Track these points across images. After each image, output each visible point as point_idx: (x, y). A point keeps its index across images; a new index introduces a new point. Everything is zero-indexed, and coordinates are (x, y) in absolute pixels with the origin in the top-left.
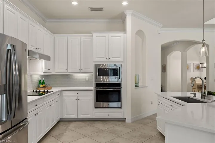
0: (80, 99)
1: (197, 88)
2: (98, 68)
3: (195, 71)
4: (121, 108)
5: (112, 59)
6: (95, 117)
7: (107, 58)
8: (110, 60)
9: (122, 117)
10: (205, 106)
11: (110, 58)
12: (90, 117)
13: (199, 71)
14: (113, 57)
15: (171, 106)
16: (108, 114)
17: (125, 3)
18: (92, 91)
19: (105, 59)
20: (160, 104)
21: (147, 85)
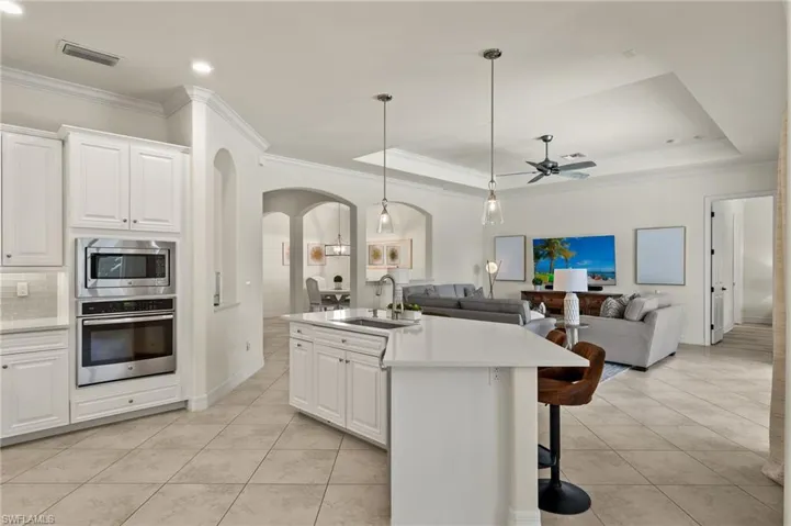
0: (8, 364)
1: (320, 302)
2: (91, 251)
3: (312, 261)
4: (172, 372)
5: (143, 225)
6: (77, 419)
7: (125, 221)
8: (135, 227)
9: (177, 399)
10: (398, 334)
11: (135, 222)
12: (59, 421)
13: (318, 263)
14: (146, 220)
15: (343, 341)
16: (131, 397)
17: (202, 68)
18: (66, 332)
19: (116, 223)
20: (300, 342)
21: (238, 301)
